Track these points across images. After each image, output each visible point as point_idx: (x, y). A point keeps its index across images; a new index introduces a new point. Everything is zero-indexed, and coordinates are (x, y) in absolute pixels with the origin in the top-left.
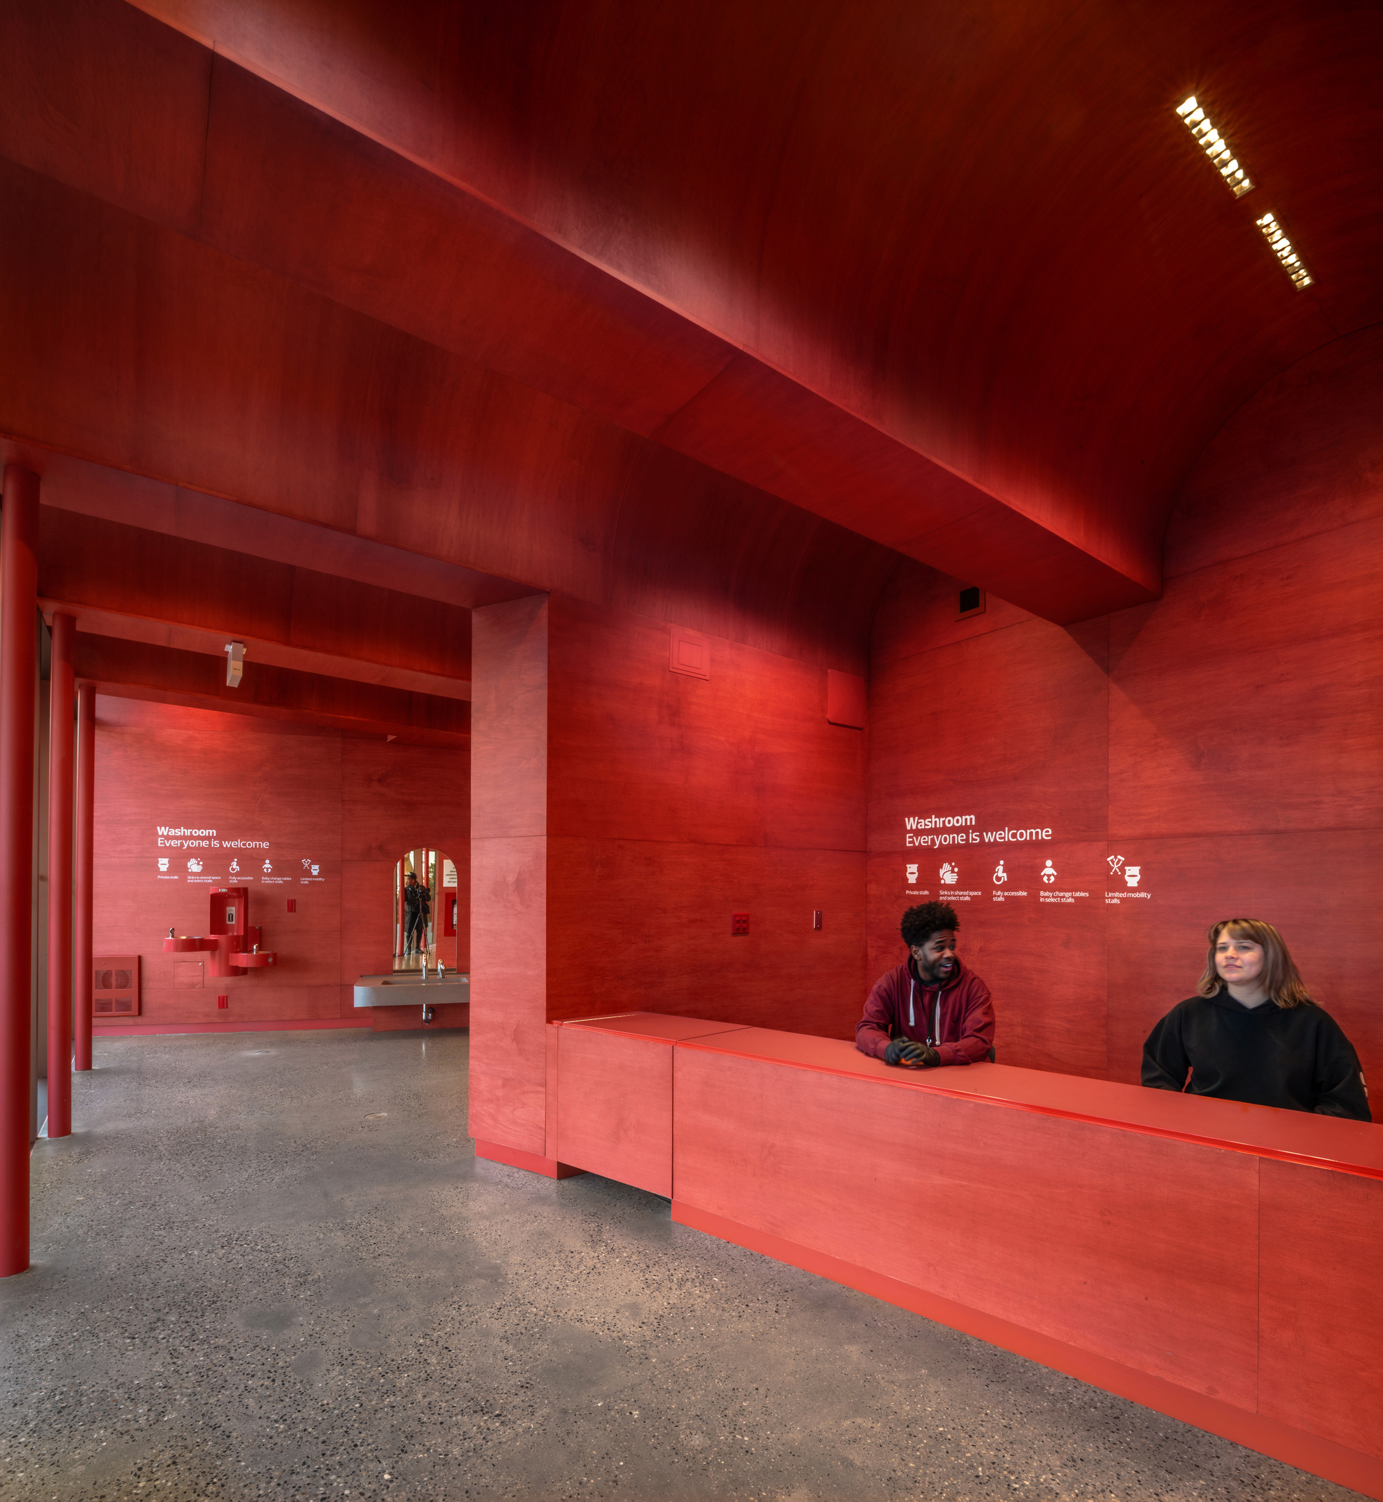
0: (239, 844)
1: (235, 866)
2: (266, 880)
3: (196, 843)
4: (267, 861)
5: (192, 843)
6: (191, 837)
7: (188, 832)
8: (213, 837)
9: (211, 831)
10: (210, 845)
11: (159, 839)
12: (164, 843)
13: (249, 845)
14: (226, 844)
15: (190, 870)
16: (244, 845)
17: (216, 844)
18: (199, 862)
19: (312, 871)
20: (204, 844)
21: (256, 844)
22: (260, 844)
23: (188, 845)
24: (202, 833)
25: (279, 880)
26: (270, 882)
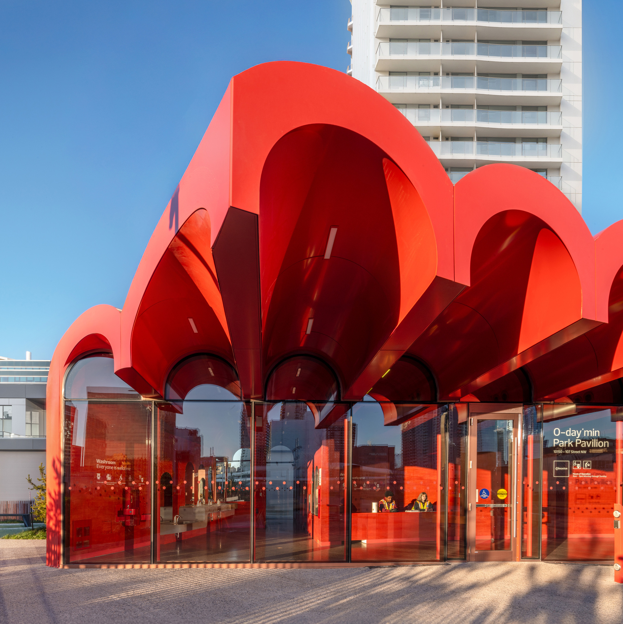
1: (121, 478)
2: (130, 484)
4: (130, 476)
6: (108, 465)
7: (106, 462)
8: (115, 465)
9: (114, 462)
11: (97, 465)
12: (99, 467)
13: (125, 469)
14: (118, 468)
15: (107, 479)
17: (115, 468)
18: (110, 476)
19: (141, 480)
20: (112, 468)
23: (107, 468)
24: (111, 463)
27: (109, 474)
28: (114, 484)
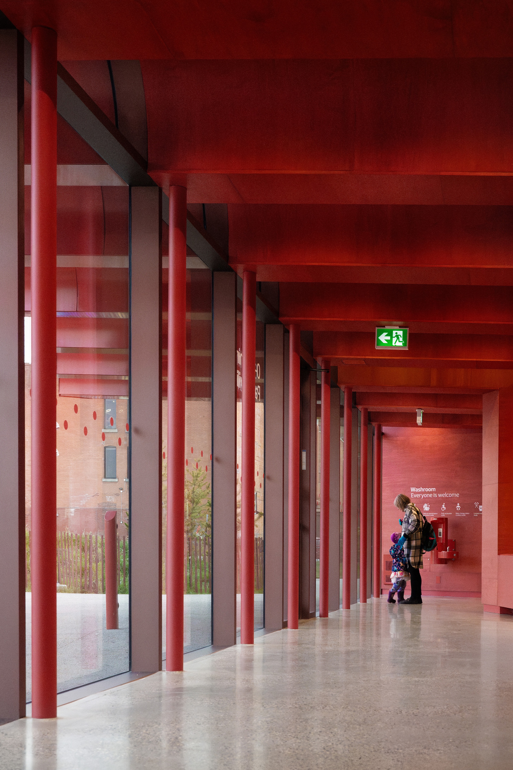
0: (445, 495)
1: (444, 507)
2: (458, 514)
3: (427, 495)
4: (458, 504)
5: (425, 495)
6: (425, 493)
7: (423, 490)
8: (434, 492)
9: (433, 489)
10: (433, 496)
11: (412, 494)
12: (414, 496)
13: (450, 495)
14: (440, 495)
15: (424, 510)
16: (448, 495)
17: (435, 495)
18: (428, 506)
19: (479, 509)
20: (430, 495)
21: (453, 495)
22: (455, 495)
23: (424, 497)
24: (430, 490)
25: (464, 514)
26: (459, 515)
27: (427, 504)
28: (433, 515)
